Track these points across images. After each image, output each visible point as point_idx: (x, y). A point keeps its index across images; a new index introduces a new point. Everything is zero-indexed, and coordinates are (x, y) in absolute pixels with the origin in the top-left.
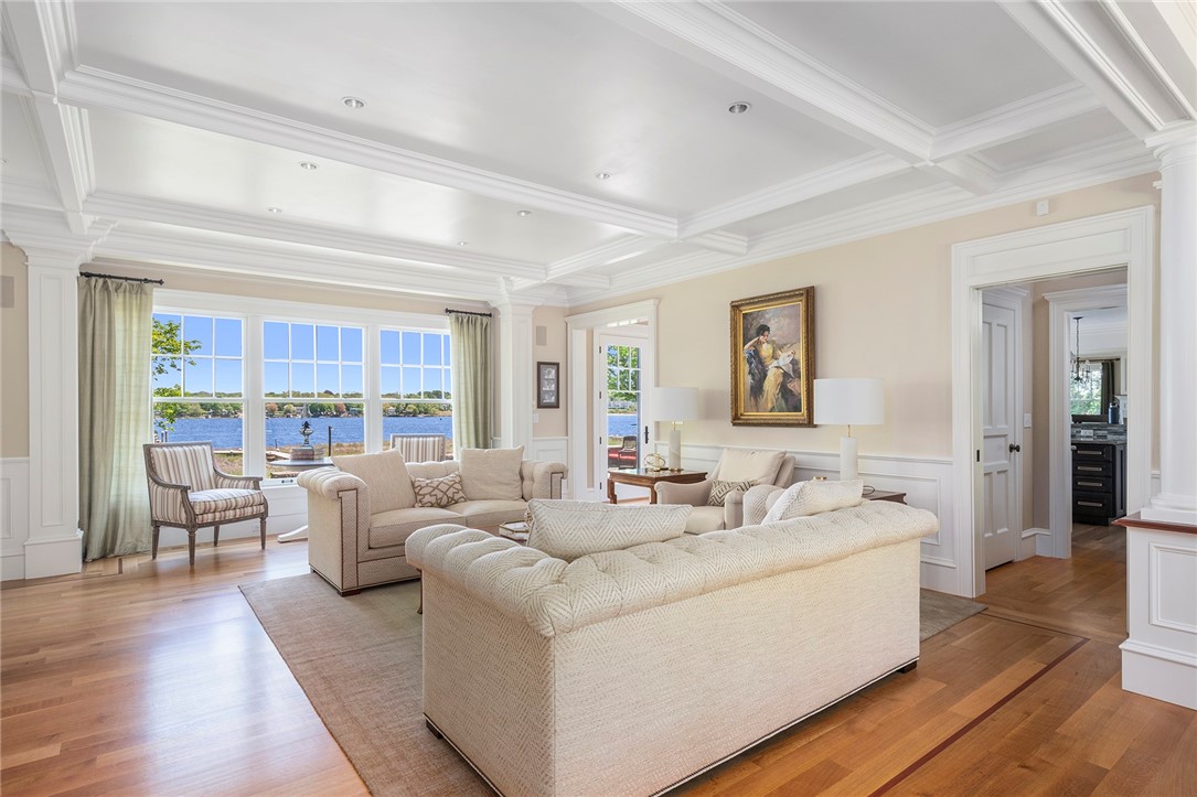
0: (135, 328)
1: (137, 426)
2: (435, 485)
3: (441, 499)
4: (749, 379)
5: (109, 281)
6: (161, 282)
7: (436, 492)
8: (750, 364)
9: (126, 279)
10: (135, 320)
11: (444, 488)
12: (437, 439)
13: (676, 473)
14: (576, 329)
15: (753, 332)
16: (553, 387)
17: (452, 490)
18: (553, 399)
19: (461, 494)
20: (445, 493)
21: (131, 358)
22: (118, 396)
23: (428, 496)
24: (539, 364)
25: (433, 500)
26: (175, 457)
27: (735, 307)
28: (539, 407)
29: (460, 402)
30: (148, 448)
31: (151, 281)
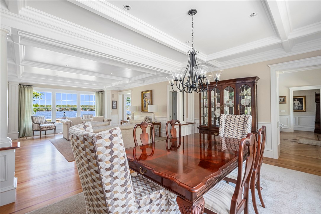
0: (29, 94)
4: (144, 104)
6: (35, 86)
14: (120, 94)
16: (115, 105)
18: (115, 108)
21: (29, 100)
22: (26, 107)
24: (112, 101)
26: (37, 118)
27: (142, 92)
28: (112, 109)
29: (96, 108)
30: (32, 117)
31: (33, 86)
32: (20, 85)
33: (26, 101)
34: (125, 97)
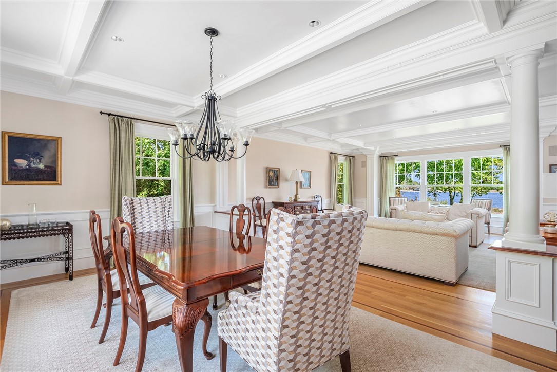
0: (392, 168)
1: (392, 193)
5: (386, 157)
6: (397, 156)
9: (390, 156)
10: (392, 166)
12: (488, 201)
22: (388, 185)
26: (396, 200)
30: (390, 198)
31: (395, 156)
32: (380, 157)
33: (388, 177)
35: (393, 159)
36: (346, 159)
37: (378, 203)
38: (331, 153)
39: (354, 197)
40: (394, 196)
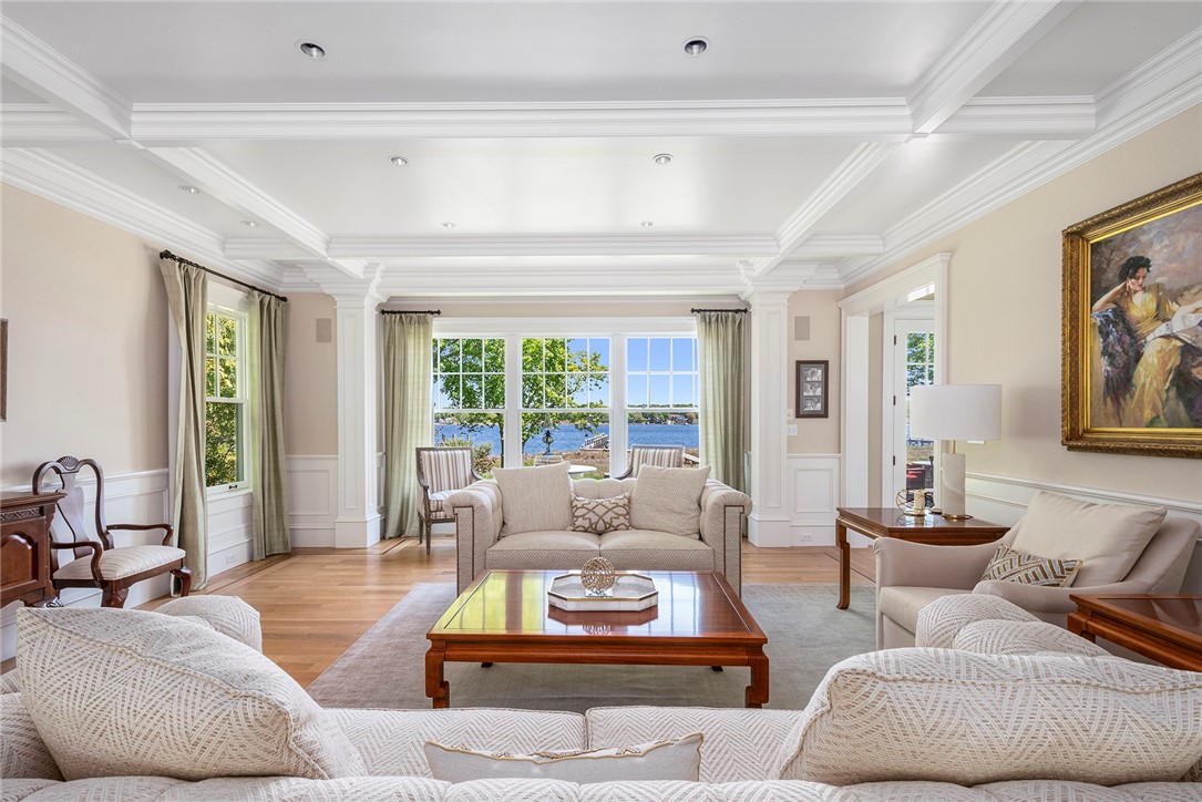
0: (422, 353)
1: (422, 433)
2: (590, 507)
3: (597, 523)
4: (1103, 365)
5: (403, 315)
6: (439, 312)
7: (591, 515)
8: (1105, 335)
9: (416, 312)
10: (422, 346)
11: (601, 511)
12: (674, 451)
13: (955, 524)
14: (851, 315)
15: (1111, 274)
16: (819, 391)
17: (611, 514)
18: (819, 407)
19: (622, 520)
20: (601, 518)
21: (419, 377)
22: (409, 409)
23: (580, 519)
24: (799, 364)
25: (587, 524)
26: (438, 459)
27: (1074, 236)
28: (798, 415)
29: (706, 411)
30: (419, 451)
31: (432, 313)
32: (383, 312)
33: (410, 381)
34: (898, 329)
35: (426, 322)
36: (247, 303)
37: (379, 469)
38: (166, 255)
39: (289, 451)
40: (430, 446)
